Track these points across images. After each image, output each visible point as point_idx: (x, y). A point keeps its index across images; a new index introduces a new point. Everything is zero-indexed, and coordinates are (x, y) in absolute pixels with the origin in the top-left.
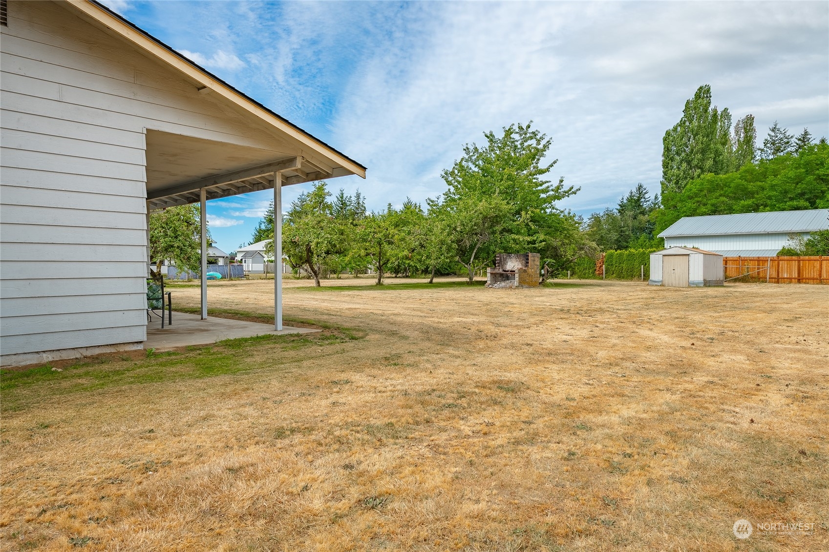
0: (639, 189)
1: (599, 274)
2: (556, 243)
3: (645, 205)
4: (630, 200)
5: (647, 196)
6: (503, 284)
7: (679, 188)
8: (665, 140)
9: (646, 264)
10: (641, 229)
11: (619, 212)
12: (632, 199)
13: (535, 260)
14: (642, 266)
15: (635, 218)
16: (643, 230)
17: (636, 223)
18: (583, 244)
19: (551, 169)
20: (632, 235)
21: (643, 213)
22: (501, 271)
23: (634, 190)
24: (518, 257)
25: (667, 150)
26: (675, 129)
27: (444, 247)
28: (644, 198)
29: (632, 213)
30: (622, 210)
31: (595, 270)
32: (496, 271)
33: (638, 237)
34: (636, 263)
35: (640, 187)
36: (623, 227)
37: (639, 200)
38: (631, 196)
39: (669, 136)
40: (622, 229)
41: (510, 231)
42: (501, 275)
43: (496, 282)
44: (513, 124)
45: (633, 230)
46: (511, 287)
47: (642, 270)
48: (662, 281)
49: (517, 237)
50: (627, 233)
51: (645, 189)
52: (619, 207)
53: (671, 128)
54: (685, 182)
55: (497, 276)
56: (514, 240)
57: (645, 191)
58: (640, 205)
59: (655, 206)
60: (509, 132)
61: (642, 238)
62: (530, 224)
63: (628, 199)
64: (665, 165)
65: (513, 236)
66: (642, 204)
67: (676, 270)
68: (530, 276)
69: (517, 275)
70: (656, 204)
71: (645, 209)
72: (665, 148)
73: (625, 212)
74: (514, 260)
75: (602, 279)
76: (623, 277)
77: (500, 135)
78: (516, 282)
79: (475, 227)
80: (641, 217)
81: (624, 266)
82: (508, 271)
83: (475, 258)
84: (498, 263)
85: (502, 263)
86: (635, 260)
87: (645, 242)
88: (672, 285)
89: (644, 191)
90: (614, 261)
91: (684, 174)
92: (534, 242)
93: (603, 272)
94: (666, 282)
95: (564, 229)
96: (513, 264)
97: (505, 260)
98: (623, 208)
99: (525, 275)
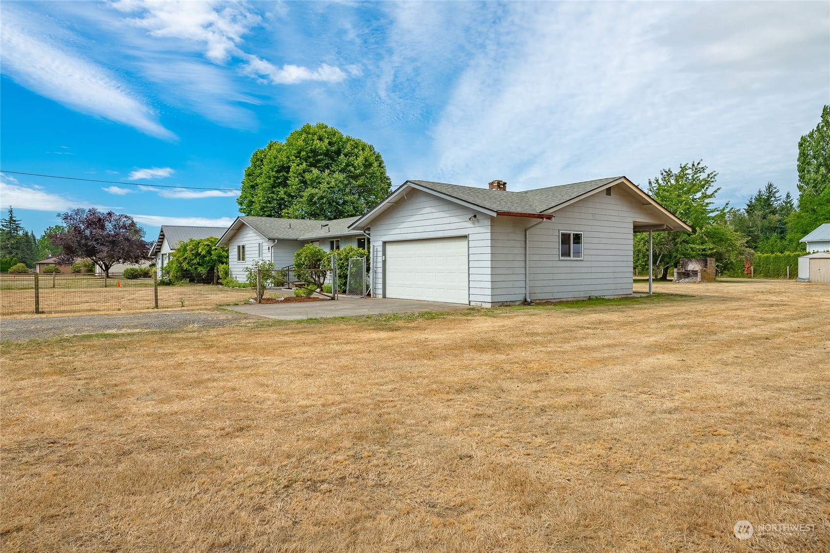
0: (769, 188)
1: (747, 273)
2: (722, 250)
3: (776, 204)
4: (759, 198)
5: (777, 195)
6: (687, 280)
7: (817, 191)
8: (801, 145)
9: (791, 265)
10: (771, 229)
11: (747, 212)
12: (761, 198)
13: (712, 263)
14: (788, 267)
15: (764, 218)
16: (774, 229)
17: (766, 223)
18: (743, 251)
19: (716, 194)
20: (761, 235)
21: (774, 212)
22: (684, 271)
23: (763, 190)
24: (698, 260)
25: (803, 155)
26: (811, 135)
27: (641, 255)
28: (775, 197)
29: (761, 212)
30: (751, 210)
31: (744, 270)
32: (680, 271)
33: (768, 237)
34: (782, 265)
35: (770, 186)
36: (752, 228)
37: (769, 198)
38: (759, 195)
39: (804, 142)
40: (751, 229)
41: (687, 242)
42: (684, 274)
43: (681, 279)
44: (688, 164)
45: (762, 230)
46: (695, 282)
47: (788, 270)
48: (809, 279)
49: (694, 246)
50: (756, 233)
51: (776, 188)
52: (746, 207)
53: (808, 133)
54: (823, 186)
55: (681, 274)
56: (692, 248)
57: (776, 189)
58: (769, 204)
59: (786, 205)
60: (683, 169)
61: (773, 238)
62: (704, 236)
63: (756, 199)
64: (801, 170)
65: (691, 246)
66: (772, 203)
67: (821, 270)
68: (708, 274)
69: (699, 274)
70: (788, 202)
71: (776, 208)
72: (800, 154)
73: (753, 212)
74: (694, 263)
75: (751, 277)
76: (770, 276)
77: (676, 171)
78: (699, 278)
79: (663, 240)
80: (771, 217)
81: (771, 267)
82: (689, 271)
83: (660, 262)
84: (681, 265)
85: (684, 265)
86: (781, 262)
87: (776, 242)
88: (818, 282)
89: (774, 191)
90: (761, 263)
91: (822, 177)
92: (704, 250)
93: (751, 272)
94: (812, 279)
95: (728, 239)
96: (692, 266)
97: (687, 263)
98: (751, 208)
99: (705, 273)
